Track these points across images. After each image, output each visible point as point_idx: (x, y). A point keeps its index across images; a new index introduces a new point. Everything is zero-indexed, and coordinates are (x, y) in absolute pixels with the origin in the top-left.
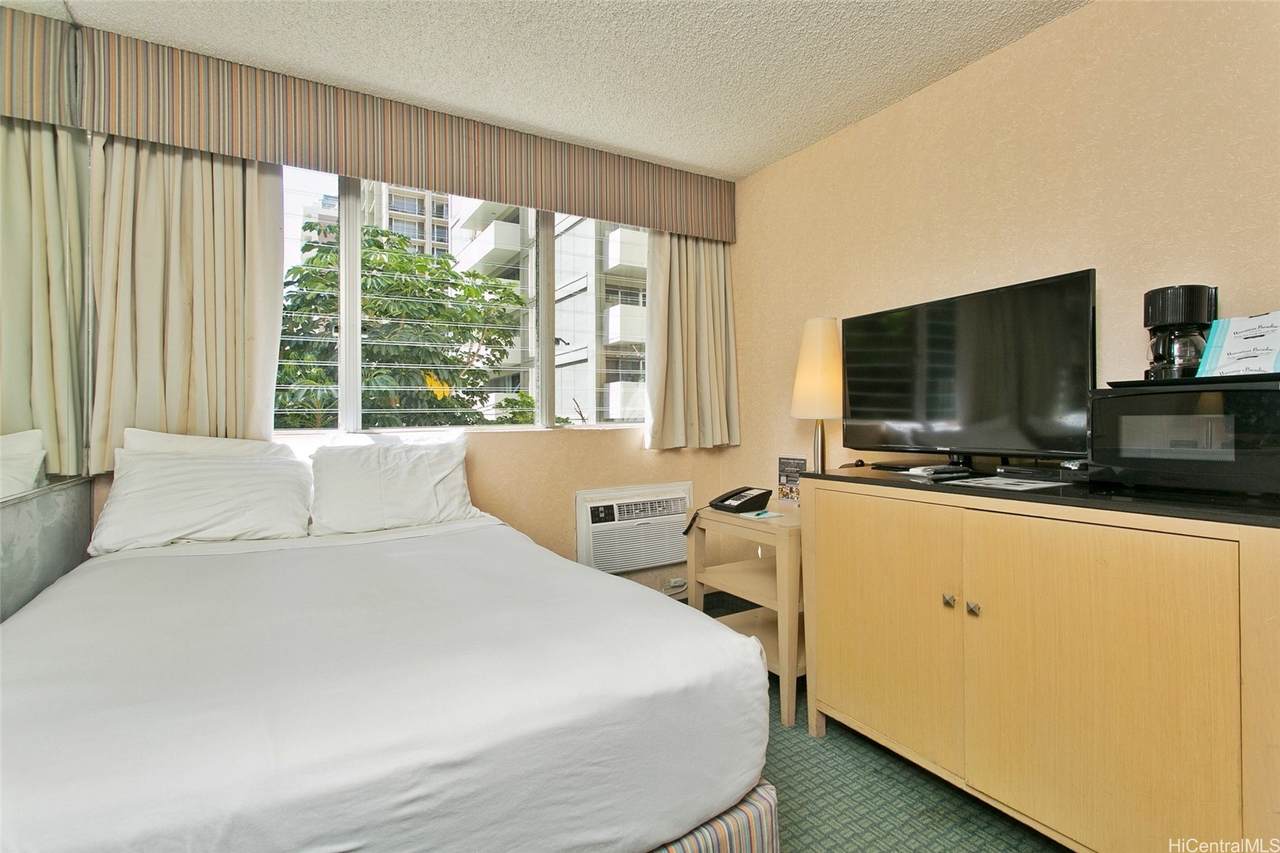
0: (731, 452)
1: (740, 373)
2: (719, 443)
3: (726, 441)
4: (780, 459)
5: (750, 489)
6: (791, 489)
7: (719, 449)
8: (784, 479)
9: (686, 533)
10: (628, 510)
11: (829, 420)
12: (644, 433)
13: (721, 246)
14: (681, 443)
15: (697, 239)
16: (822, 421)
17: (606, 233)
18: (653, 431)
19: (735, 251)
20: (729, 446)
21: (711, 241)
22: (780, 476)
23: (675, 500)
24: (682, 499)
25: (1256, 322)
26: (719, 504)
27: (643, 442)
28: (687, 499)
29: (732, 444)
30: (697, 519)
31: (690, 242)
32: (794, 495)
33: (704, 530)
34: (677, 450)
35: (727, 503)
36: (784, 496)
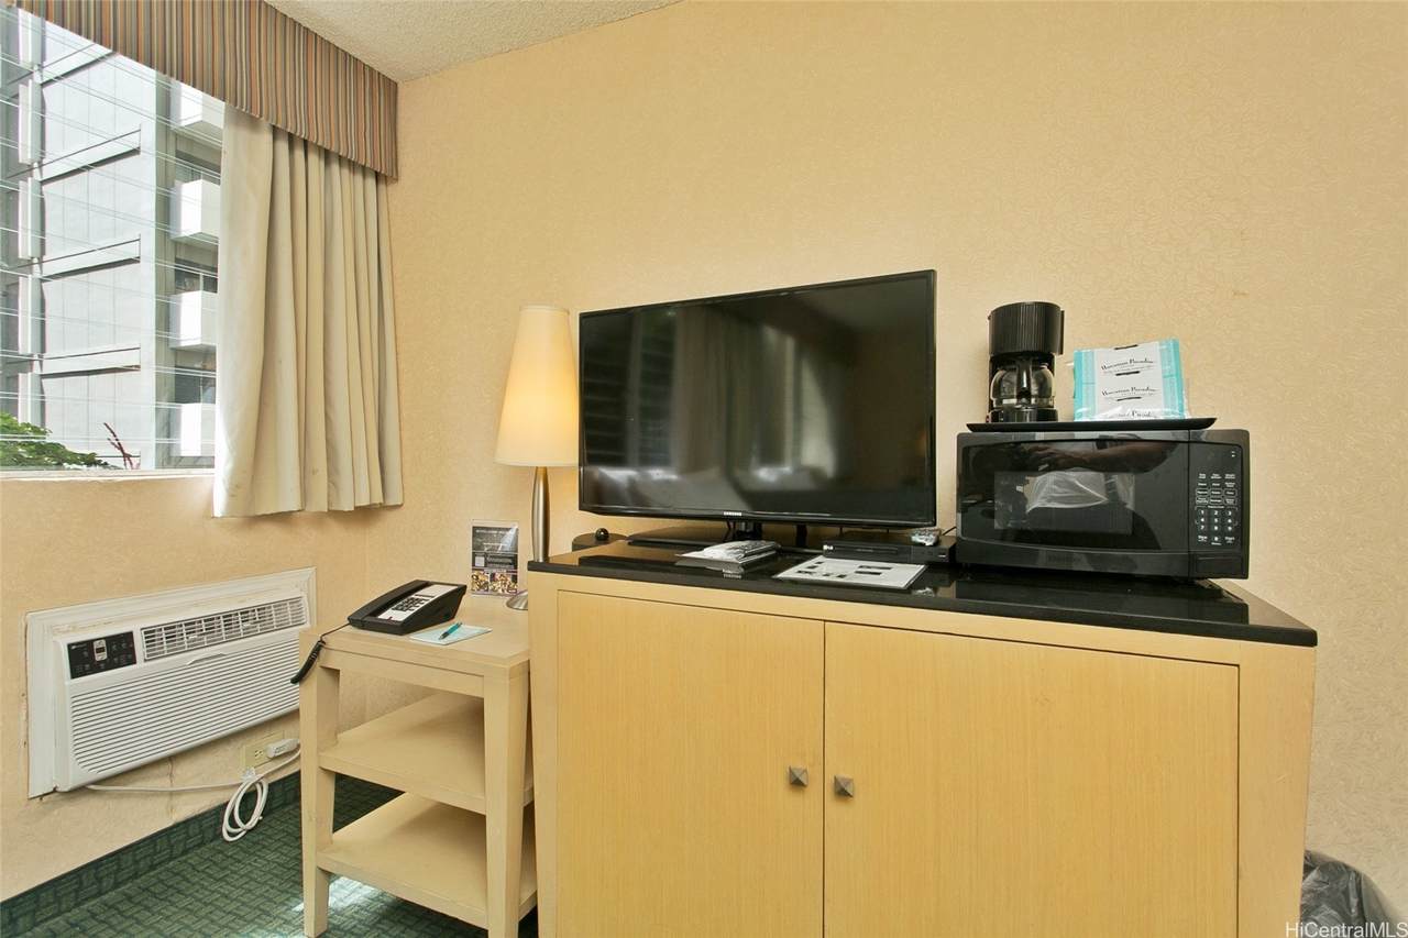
0: (391, 518)
1: (403, 391)
2: (364, 502)
3: (378, 499)
4: (475, 528)
5: (426, 585)
6: (493, 576)
7: (366, 514)
8: (480, 562)
9: (298, 679)
10: (168, 637)
11: (557, 469)
12: (215, 487)
13: (371, 182)
14: (291, 503)
15: (327, 155)
16: (545, 469)
17: (177, 182)
18: (231, 484)
19: (396, 193)
20: (384, 507)
21: (353, 166)
22: (474, 555)
23: (279, 605)
24: (295, 601)
25: (1125, 355)
26: (368, 619)
27: (210, 505)
28: (304, 601)
29: (391, 502)
30: (323, 652)
31: (313, 158)
32: (497, 585)
33: (337, 672)
34: (282, 518)
35: (384, 616)
36: (481, 587)
